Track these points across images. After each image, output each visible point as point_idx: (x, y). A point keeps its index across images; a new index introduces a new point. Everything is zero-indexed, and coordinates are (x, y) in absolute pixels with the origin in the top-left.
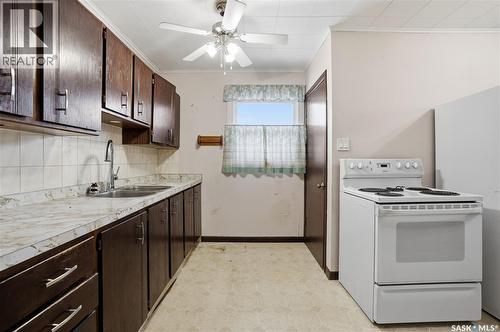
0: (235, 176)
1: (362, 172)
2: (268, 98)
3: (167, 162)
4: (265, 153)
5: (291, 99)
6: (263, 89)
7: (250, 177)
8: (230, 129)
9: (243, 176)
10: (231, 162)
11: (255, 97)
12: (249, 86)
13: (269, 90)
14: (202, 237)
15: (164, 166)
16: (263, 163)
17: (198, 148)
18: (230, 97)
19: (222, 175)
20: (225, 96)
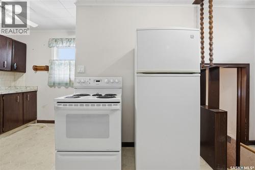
0: (55, 88)
1: (84, 85)
2: (72, 45)
3: (19, 79)
4: (70, 75)
6: (69, 40)
7: (63, 88)
8: (52, 62)
9: (60, 88)
11: (64, 44)
12: (62, 39)
13: (72, 41)
14: (38, 121)
15: (18, 82)
16: (68, 81)
18: (52, 45)
19: (49, 87)
20: (49, 45)
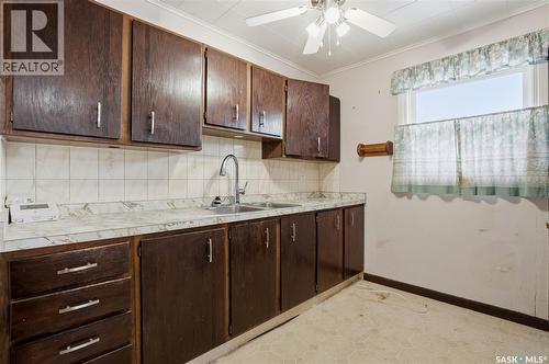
0: (410, 198)
2: (463, 73)
4: (459, 162)
5: (513, 63)
6: (454, 62)
7: (434, 199)
8: (402, 132)
10: (404, 178)
11: (438, 77)
12: (429, 64)
13: (464, 61)
14: (365, 274)
16: (454, 179)
17: (361, 160)
18: (400, 87)
19: (393, 195)
20: (393, 87)
